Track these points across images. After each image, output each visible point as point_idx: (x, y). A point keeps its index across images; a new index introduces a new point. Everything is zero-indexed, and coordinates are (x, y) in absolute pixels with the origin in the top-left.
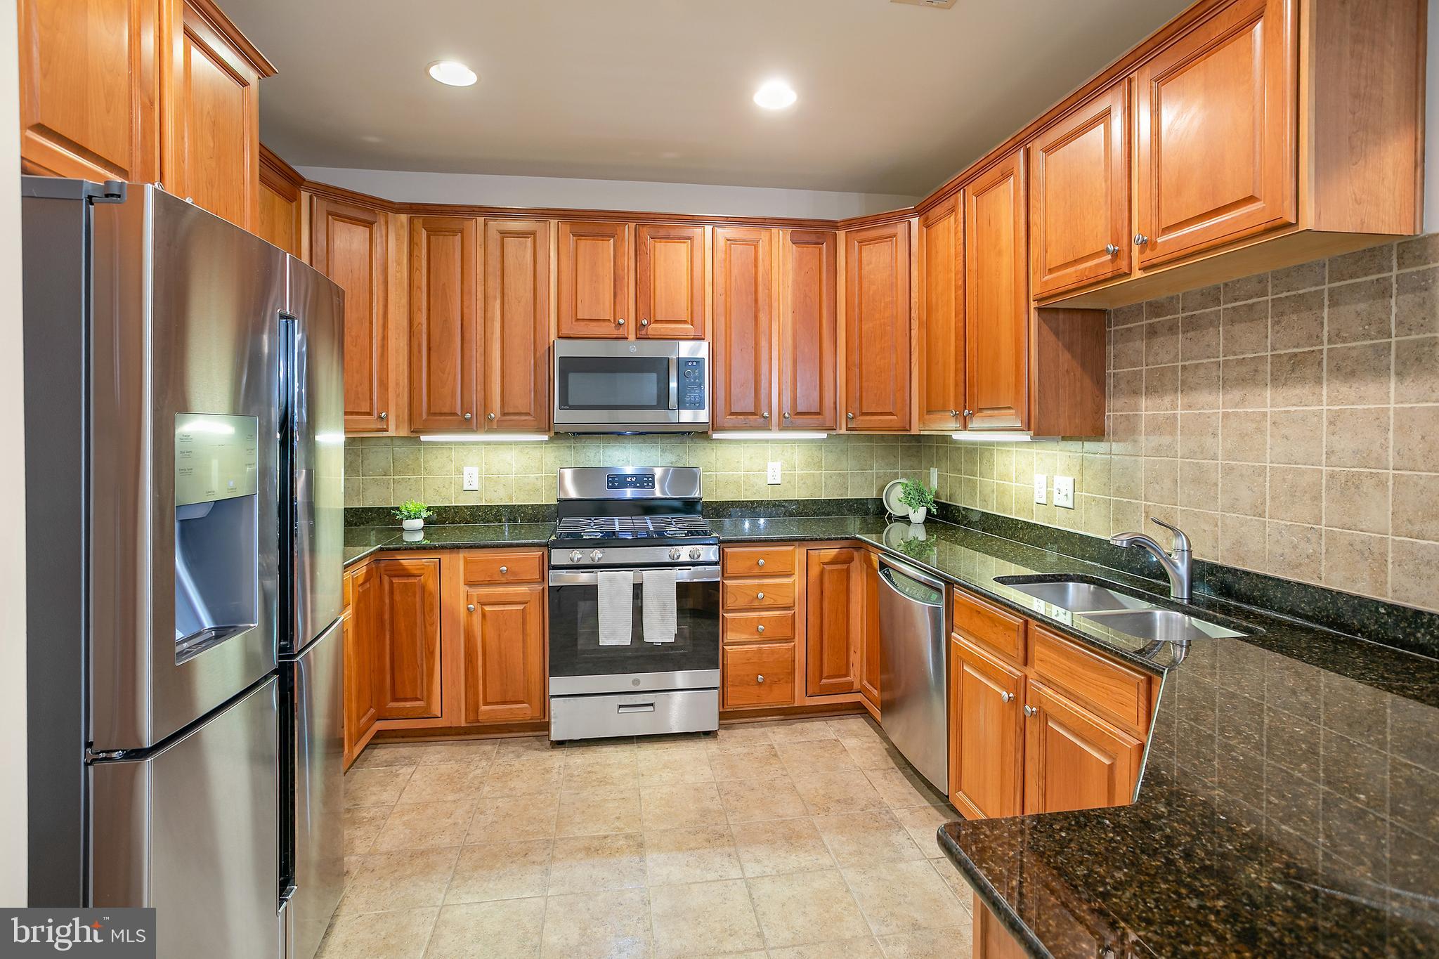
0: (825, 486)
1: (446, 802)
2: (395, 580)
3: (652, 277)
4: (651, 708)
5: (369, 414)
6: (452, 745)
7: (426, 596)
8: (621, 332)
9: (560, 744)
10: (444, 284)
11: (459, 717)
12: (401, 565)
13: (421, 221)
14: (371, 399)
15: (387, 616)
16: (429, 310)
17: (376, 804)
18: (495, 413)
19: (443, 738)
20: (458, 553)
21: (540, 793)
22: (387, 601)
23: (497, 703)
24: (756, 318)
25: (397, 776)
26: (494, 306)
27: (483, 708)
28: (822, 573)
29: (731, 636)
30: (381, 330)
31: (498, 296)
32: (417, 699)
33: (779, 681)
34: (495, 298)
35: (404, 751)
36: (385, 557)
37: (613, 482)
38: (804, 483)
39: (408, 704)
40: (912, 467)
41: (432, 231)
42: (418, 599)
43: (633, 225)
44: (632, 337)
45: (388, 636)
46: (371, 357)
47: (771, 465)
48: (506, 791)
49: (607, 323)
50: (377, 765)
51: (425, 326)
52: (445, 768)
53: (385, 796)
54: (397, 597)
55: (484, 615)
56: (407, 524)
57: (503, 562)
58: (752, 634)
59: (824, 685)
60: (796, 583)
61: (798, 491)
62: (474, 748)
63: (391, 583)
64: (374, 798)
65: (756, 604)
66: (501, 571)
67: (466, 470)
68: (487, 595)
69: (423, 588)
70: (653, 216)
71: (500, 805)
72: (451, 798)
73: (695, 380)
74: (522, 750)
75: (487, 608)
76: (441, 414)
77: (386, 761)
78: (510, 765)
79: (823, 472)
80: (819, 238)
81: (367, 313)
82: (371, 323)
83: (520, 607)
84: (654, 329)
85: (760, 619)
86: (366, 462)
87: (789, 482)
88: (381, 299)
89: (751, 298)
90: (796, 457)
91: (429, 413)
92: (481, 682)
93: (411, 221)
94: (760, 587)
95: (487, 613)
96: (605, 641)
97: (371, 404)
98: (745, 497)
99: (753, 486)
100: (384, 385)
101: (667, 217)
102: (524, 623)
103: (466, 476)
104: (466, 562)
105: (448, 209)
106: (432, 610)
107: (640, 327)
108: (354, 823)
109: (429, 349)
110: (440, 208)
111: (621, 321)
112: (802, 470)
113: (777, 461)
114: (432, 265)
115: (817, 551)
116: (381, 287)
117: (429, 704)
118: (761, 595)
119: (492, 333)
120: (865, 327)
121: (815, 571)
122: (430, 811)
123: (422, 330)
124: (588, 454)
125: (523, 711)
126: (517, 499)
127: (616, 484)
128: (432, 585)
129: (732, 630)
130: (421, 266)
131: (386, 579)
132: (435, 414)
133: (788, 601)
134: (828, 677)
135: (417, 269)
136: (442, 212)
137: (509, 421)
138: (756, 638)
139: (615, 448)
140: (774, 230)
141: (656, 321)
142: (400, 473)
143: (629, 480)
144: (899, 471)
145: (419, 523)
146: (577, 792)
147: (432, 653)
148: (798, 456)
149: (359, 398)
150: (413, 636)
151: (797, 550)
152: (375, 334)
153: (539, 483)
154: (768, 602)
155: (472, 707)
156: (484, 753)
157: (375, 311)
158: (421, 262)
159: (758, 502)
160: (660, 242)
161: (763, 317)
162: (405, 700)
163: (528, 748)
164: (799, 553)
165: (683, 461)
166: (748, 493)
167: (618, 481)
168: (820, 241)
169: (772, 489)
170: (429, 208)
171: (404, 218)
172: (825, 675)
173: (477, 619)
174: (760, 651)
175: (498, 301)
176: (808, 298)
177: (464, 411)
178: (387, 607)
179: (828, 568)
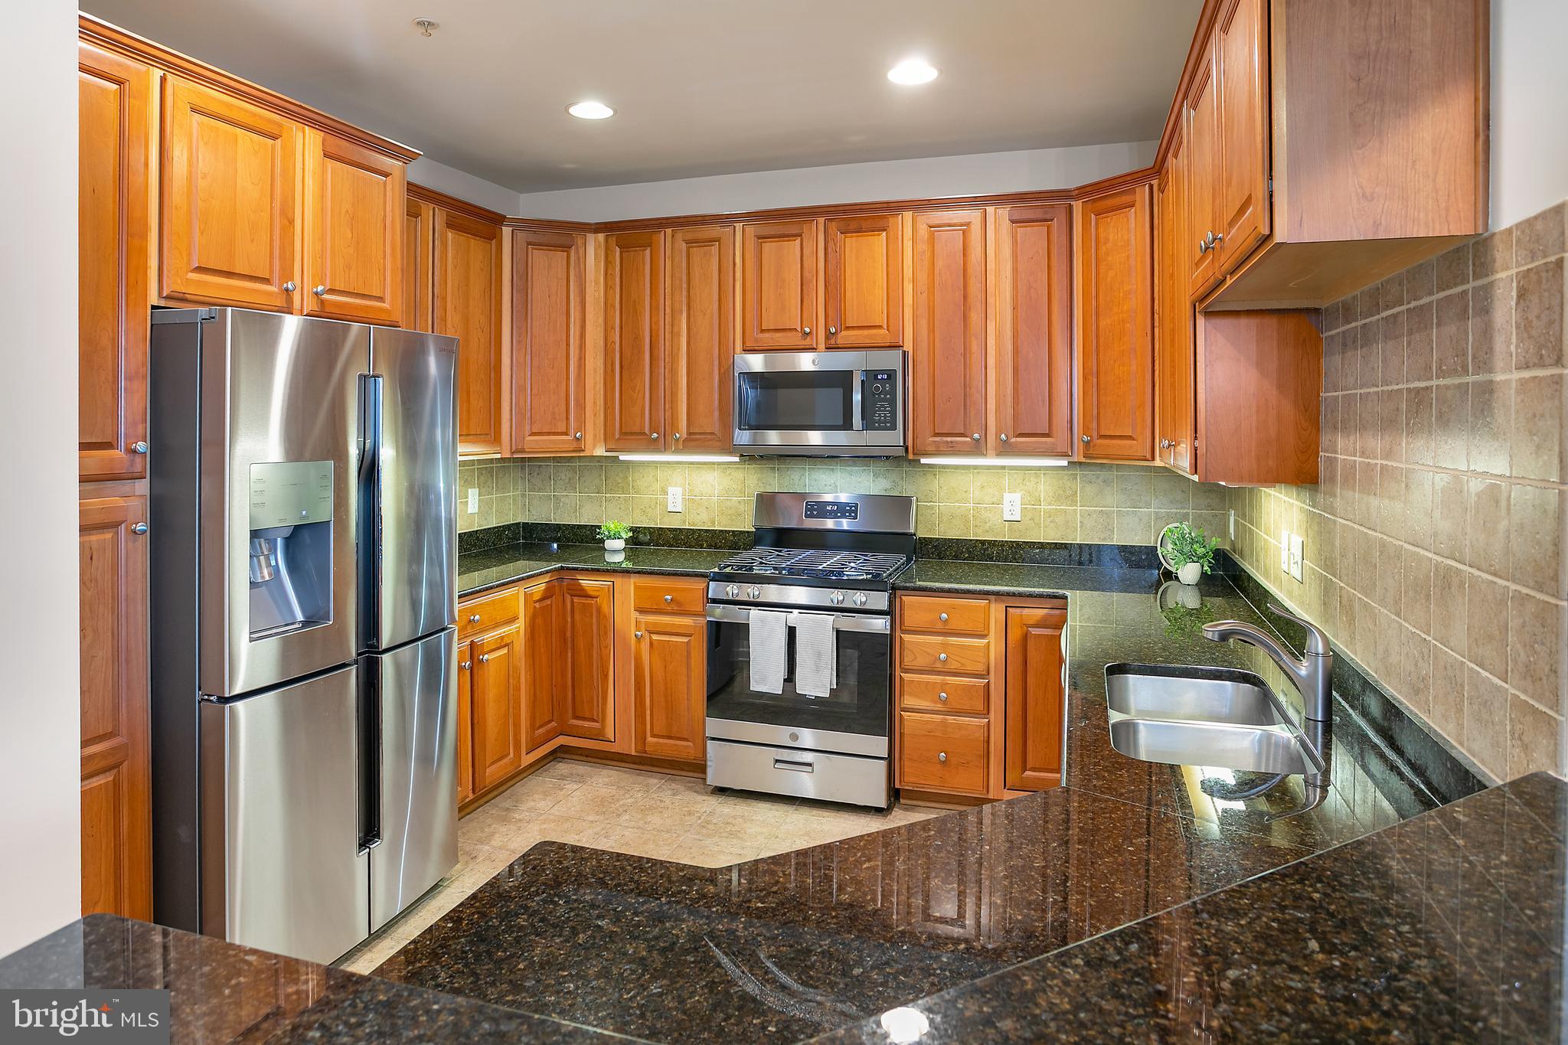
0: (1081, 527)
1: (585, 820)
2: (576, 600)
3: (843, 278)
4: (809, 769)
5: (566, 434)
6: (625, 772)
7: (601, 617)
8: (808, 342)
9: (721, 791)
10: (635, 301)
11: (630, 746)
12: (580, 585)
13: (614, 239)
14: (567, 419)
15: (569, 634)
16: (621, 328)
17: (529, 810)
18: (682, 432)
19: (619, 764)
20: (629, 577)
21: (668, 832)
22: (569, 620)
23: (663, 737)
24: (965, 317)
25: (561, 790)
26: (680, 320)
27: (650, 739)
28: (1025, 638)
29: (909, 701)
30: (577, 352)
31: (685, 308)
32: (594, 720)
33: (968, 763)
34: (681, 312)
35: (581, 769)
36: (568, 576)
37: (812, 510)
38: (1052, 522)
39: (586, 724)
40: (1209, 507)
41: (624, 247)
42: (594, 621)
43: (821, 220)
44: (822, 346)
45: (570, 654)
46: (568, 378)
47: (1008, 497)
48: (641, 823)
49: (794, 333)
50: (553, 777)
51: (618, 345)
52: (604, 791)
53: (542, 804)
54: (577, 616)
55: (651, 644)
56: (609, 544)
57: (669, 591)
58: (935, 702)
59: (1028, 778)
60: (993, 645)
61: (1044, 531)
62: (641, 778)
63: (572, 602)
64: (532, 804)
65: (938, 665)
66: (666, 600)
67: (671, 490)
68: (655, 624)
69: (599, 610)
70: (842, 208)
71: (626, 833)
72: (591, 818)
73: (885, 396)
74: (682, 788)
75: (655, 637)
76: (632, 434)
77: (562, 775)
78: (661, 801)
79: (1079, 508)
80: (1046, 213)
81: (565, 334)
82: (568, 344)
83: (685, 640)
84: (845, 337)
85: (944, 687)
86: (582, 479)
87: (1032, 519)
88: (577, 321)
89: (959, 295)
90: (1042, 487)
91: (621, 433)
92: (648, 712)
93: (607, 241)
94: (945, 645)
95: (655, 643)
96: (755, 686)
97: (568, 424)
98: (975, 534)
99: (986, 523)
100: (581, 406)
101: (858, 207)
102: (688, 657)
103: (670, 498)
104: (636, 588)
105: (637, 224)
106: (606, 633)
107: (829, 335)
108: (504, 820)
109: (621, 367)
110: (631, 224)
111: (807, 330)
112: (1050, 504)
113: (1015, 492)
114: (624, 281)
115: (1019, 610)
116: (578, 308)
117: (603, 726)
118: (943, 656)
119: (679, 349)
120: (1102, 324)
121: (1015, 634)
122: (566, 825)
123: (615, 350)
124: (792, 477)
125: (685, 749)
126: (719, 523)
127: (815, 513)
128: (605, 608)
129: (910, 694)
130: (615, 284)
131: (568, 598)
132: (626, 434)
133: (980, 668)
134: (1033, 769)
135: (611, 287)
136: (634, 228)
137: (695, 441)
138: (939, 707)
139: (821, 471)
140: (990, 210)
141: (848, 328)
142: (611, 491)
143: (829, 508)
144: (1190, 511)
145: (620, 544)
146: (701, 838)
147: (606, 676)
148: (1044, 487)
149: (555, 418)
150: (590, 656)
151: (993, 606)
152: (572, 355)
153: (742, 508)
154: (953, 665)
155: (641, 738)
156: (647, 785)
157: (572, 332)
158: (615, 280)
159: (989, 542)
160: (851, 237)
161: (975, 317)
162: (584, 719)
163: (689, 789)
164: (997, 610)
165: (900, 488)
166: (979, 531)
167: (819, 509)
168: (1048, 217)
169: (1009, 527)
170: (622, 225)
171: (601, 237)
172: (1030, 764)
173: (645, 647)
174: (944, 723)
175: (684, 315)
176: (1032, 290)
177: (653, 430)
178: (569, 625)
179: (1035, 631)
